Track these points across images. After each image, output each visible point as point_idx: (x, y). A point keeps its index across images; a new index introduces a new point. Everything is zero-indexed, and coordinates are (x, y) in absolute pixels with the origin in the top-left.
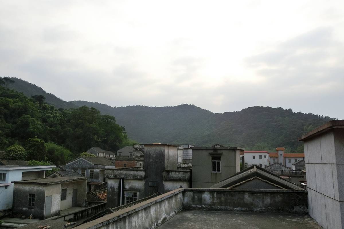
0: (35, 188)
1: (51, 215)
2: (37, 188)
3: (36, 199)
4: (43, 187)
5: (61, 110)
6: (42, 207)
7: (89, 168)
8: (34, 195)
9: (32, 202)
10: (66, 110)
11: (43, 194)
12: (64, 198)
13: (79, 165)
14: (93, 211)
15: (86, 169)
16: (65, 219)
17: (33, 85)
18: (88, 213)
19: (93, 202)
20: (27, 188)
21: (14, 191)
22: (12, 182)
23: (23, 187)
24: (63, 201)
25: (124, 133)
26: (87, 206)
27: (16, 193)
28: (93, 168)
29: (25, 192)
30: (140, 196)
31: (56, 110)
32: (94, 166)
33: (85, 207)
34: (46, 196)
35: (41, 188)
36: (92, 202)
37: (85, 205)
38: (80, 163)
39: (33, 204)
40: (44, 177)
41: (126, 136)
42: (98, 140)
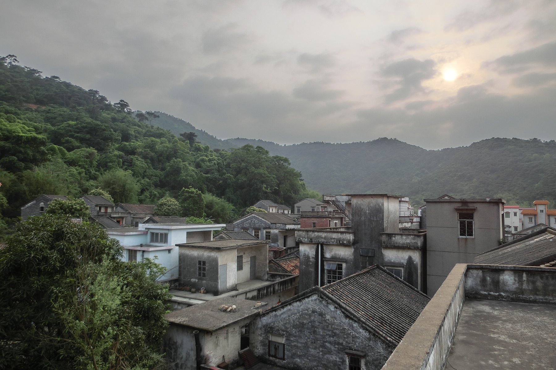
0: (206, 254)
1: (227, 290)
2: (208, 254)
3: (207, 268)
4: (215, 253)
5: (217, 151)
6: (216, 279)
7: (265, 228)
8: (204, 263)
9: (202, 272)
10: (223, 150)
11: (216, 261)
12: (240, 268)
13: (250, 224)
14: (280, 287)
15: (260, 229)
16: (247, 297)
17: (179, 119)
18: (274, 289)
19: (278, 275)
20: (195, 253)
21: (180, 257)
22: (176, 245)
23: (191, 251)
24: (239, 272)
25: (301, 180)
26: (269, 279)
27: (182, 259)
28: (270, 228)
29: (193, 258)
30: (347, 268)
31: (211, 152)
32: (271, 226)
33: (267, 280)
34: (219, 264)
35: (213, 254)
36: (276, 275)
37: (267, 277)
38: (252, 221)
39: (204, 275)
40: (212, 239)
41: (304, 184)
42: (267, 191)
